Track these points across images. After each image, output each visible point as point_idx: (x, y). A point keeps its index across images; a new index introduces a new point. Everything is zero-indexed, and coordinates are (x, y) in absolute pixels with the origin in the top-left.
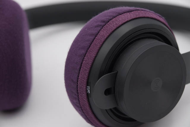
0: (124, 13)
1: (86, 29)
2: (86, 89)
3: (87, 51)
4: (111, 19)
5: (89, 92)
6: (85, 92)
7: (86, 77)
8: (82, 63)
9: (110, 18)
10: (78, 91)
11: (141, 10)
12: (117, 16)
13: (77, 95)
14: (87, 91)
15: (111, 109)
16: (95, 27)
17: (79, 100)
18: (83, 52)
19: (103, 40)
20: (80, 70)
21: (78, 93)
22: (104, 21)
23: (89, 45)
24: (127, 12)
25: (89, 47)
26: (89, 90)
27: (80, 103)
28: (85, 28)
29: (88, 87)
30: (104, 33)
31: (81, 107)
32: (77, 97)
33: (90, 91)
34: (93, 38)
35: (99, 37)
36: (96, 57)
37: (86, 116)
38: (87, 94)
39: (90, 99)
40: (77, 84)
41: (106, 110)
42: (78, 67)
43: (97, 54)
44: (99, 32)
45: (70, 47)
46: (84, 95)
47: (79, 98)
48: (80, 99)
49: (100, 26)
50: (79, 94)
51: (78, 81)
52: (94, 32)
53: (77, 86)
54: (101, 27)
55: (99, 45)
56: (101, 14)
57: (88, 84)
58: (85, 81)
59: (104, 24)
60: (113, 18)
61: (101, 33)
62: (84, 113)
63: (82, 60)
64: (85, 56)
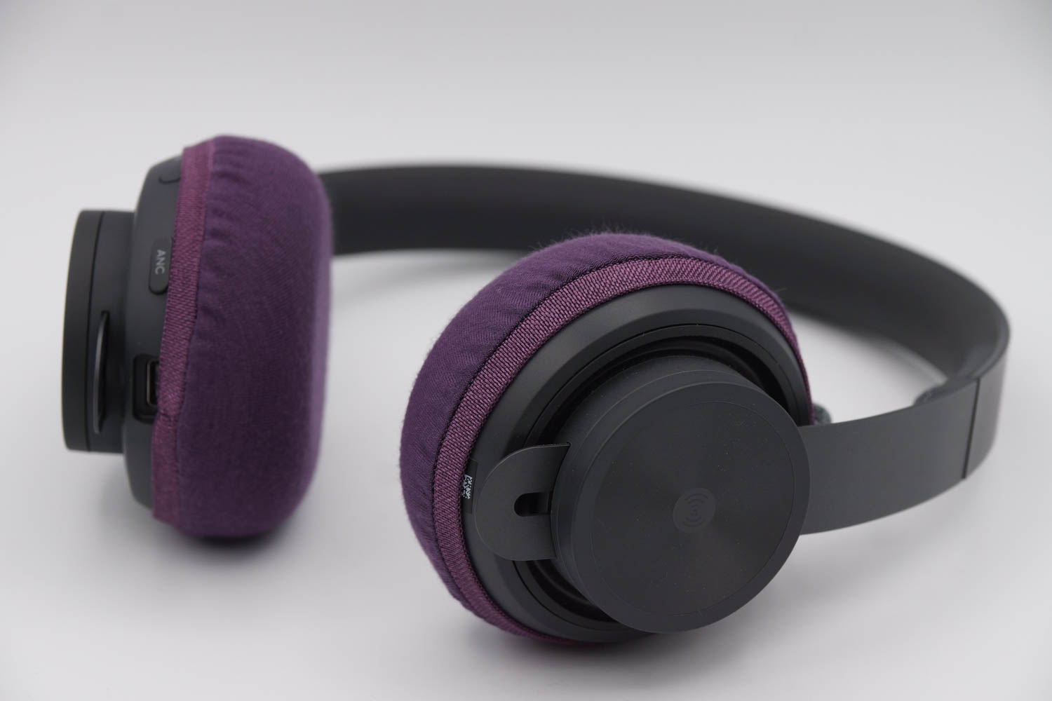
0: (634, 258)
1: (499, 291)
2: (461, 484)
3: (485, 362)
4: (585, 273)
5: (468, 495)
6: (454, 494)
7: (466, 445)
8: (462, 398)
9: (580, 269)
10: (433, 483)
11: (695, 259)
12: (608, 265)
13: (430, 495)
14: (462, 490)
15: (530, 564)
16: (529, 288)
17: (433, 514)
18: (474, 361)
19: (542, 335)
20: (451, 419)
21: (433, 490)
22: (557, 275)
23: (495, 343)
24: (644, 258)
25: (495, 351)
26: (469, 489)
27: (437, 523)
28: (499, 285)
29: (466, 476)
30: (550, 314)
31: (437, 540)
32: (427, 503)
33: (472, 493)
34: (512, 323)
35: (532, 322)
36: (509, 386)
37: (449, 572)
38: (462, 500)
39: (468, 517)
40: (437, 461)
41: (514, 562)
42: (448, 409)
43: (514, 379)
44: (534, 309)
45: (439, 336)
46: (452, 501)
47: (433, 507)
48: (436, 512)
49: (545, 287)
50: (435, 495)
51: (438, 453)
52: (521, 305)
53: (435, 467)
54: (546, 292)
55: (526, 351)
56: (557, 246)
57: (468, 467)
58: (461, 457)
59: (558, 283)
60: (591, 271)
61: (543, 312)
62: (443, 559)
63: (463, 387)
64: (474, 378)
